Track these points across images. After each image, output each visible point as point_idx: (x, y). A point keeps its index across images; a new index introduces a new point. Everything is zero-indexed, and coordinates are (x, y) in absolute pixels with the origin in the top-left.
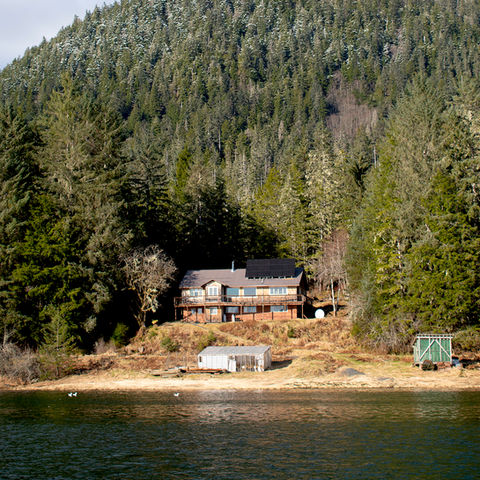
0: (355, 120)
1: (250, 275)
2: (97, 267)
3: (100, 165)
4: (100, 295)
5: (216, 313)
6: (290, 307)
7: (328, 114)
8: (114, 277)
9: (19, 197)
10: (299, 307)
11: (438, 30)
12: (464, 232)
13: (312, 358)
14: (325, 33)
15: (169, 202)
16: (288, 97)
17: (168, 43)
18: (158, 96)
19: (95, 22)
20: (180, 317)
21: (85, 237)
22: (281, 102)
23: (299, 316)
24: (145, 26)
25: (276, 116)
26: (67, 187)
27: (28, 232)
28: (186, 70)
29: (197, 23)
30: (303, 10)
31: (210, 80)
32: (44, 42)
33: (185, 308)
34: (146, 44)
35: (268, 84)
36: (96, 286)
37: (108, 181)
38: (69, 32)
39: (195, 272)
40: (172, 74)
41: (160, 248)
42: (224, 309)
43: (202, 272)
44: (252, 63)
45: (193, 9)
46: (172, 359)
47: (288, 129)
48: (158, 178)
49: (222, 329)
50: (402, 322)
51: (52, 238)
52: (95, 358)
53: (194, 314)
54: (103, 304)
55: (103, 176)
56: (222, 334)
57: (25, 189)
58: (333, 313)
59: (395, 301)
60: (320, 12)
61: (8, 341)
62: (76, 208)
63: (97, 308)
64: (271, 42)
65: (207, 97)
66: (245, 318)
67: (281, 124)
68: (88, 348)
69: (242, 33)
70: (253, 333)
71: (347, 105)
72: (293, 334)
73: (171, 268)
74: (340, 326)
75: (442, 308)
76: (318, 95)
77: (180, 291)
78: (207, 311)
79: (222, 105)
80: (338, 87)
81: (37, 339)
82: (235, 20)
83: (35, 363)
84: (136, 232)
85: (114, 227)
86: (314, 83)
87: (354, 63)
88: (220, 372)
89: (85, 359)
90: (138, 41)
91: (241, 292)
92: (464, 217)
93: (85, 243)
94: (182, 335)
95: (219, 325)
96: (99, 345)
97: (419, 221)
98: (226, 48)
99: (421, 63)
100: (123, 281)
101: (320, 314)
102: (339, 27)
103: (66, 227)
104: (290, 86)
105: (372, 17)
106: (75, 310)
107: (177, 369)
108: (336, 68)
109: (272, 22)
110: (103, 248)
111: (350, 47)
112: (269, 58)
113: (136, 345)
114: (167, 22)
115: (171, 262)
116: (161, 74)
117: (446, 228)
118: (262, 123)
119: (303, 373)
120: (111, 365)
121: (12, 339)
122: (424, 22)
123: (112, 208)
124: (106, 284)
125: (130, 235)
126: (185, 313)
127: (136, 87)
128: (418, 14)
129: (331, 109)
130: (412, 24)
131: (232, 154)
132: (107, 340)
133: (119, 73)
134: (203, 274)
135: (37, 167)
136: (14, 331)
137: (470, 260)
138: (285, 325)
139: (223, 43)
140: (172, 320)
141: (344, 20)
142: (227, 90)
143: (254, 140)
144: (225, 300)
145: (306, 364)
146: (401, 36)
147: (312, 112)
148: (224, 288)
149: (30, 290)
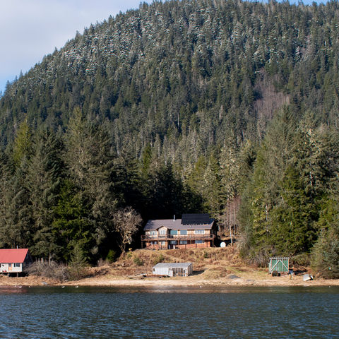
0: (274, 104)
1: (183, 223)
2: (98, 219)
3: (98, 162)
4: (100, 235)
5: (165, 244)
6: (206, 241)
7: (255, 100)
8: (107, 225)
9: (54, 181)
10: (211, 241)
11: (336, 36)
12: (302, 200)
13: (215, 269)
14: (254, 40)
15: (139, 179)
16: (226, 88)
17: (143, 50)
18: (136, 89)
19: (91, 36)
20: (145, 246)
21: (91, 203)
22: (222, 91)
23: (211, 246)
24: (126, 38)
25: (218, 101)
26: (80, 174)
27: (60, 201)
28: (155, 69)
29: (163, 35)
30: (238, 24)
31: (172, 76)
32: (56, 51)
33: (147, 242)
34: (126, 51)
35: (212, 79)
36: (98, 230)
37: (103, 171)
38: (73, 43)
39: (153, 221)
40: (145, 72)
41: (132, 208)
42: (169, 242)
43: (157, 221)
44: (201, 63)
45: (160, 24)
46: (139, 270)
47: (226, 111)
48: (132, 165)
49: (168, 253)
50: (266, 250)
51: (73, 204)
52: (98, 269)
53: (152, 245)
54: (102, 240)
55: (100, 168)
56: (167, 256)
57: (57, 177)
58: (231, 244)
59: (263, 238)
60: (251, 24)
61: (51, 260)
62: (86, 186)
63: (98, 242)
64: (215, 48)
65: (170, 88)
66: (181, 247)
67: (222, 107)
68: (94, 264)
69: (194, 41)
70: (185, 255)
71: (268, 93)
72: (207, 256)
73: (139, 219)
74: (233, 252)
75: (287, 242)
76: (248, 86)
77: (145, 232)
78: (160, 243)
79: (180, 95)
80: (262, 79)
81: (66, 258)
82: (189, 32)
83: (66, 271)
84: (119, 200)
85: (107, 197)
86: (245, 77)
87: (274, 62)
88: (164, 276)
89: (93, 269)
90: (121, 49)
91: (179, 233)
92: (302, 192)
93: (91, 206)
94: (145, 256)
95: (166, 251)
96: (100, 262)
97: (278, 194)
98: (183, 53)
99: (322, 62)
100: (112, 227)
101: (223, 245)
102: (264, 35)
103: (80, 198)
104: (228, 79)
105: (288, 28)
106: (87, 243)
107: (141, 275)
108: (261, 66)
109: (216, 32)
110: (101, 209)
111: (272, 50)
112: (213, 59)
113: (120, 262)
114: (141, 34)
115: (139, 216)
116: (137, 73)
117: (292, 198)
118: (208, 107)
119: (208, 277)
120: (106, 273)
121: (54, 259)
122: (325, 30)
123: (105, 187)
124: (103, 228)
125: (115, 202)
126: (147, 244)
127: (120, 82)
128: (322, 25)
129: (257, 96)
130: (317, 32)
131: (187, 129)
132: (104, 259)
133: (108, 72)
134: (157, 222)
135: (63, 162)
136: (54, 254)
137: (305, 216)
138: (203, 251)
139: (181, 49)
140: (140, 248)
141: (268, 31)
142: (184, 83)
143: (202, 120)
144: (169, 237)
145: (211, 272)
146: (308, 41)
147: (243, 98)
148: (169, 231)
149: (63, 232)
